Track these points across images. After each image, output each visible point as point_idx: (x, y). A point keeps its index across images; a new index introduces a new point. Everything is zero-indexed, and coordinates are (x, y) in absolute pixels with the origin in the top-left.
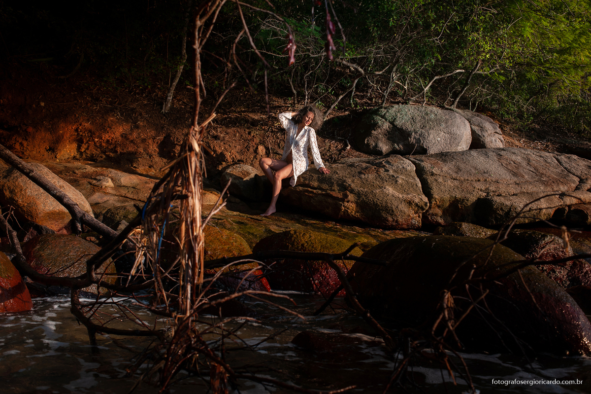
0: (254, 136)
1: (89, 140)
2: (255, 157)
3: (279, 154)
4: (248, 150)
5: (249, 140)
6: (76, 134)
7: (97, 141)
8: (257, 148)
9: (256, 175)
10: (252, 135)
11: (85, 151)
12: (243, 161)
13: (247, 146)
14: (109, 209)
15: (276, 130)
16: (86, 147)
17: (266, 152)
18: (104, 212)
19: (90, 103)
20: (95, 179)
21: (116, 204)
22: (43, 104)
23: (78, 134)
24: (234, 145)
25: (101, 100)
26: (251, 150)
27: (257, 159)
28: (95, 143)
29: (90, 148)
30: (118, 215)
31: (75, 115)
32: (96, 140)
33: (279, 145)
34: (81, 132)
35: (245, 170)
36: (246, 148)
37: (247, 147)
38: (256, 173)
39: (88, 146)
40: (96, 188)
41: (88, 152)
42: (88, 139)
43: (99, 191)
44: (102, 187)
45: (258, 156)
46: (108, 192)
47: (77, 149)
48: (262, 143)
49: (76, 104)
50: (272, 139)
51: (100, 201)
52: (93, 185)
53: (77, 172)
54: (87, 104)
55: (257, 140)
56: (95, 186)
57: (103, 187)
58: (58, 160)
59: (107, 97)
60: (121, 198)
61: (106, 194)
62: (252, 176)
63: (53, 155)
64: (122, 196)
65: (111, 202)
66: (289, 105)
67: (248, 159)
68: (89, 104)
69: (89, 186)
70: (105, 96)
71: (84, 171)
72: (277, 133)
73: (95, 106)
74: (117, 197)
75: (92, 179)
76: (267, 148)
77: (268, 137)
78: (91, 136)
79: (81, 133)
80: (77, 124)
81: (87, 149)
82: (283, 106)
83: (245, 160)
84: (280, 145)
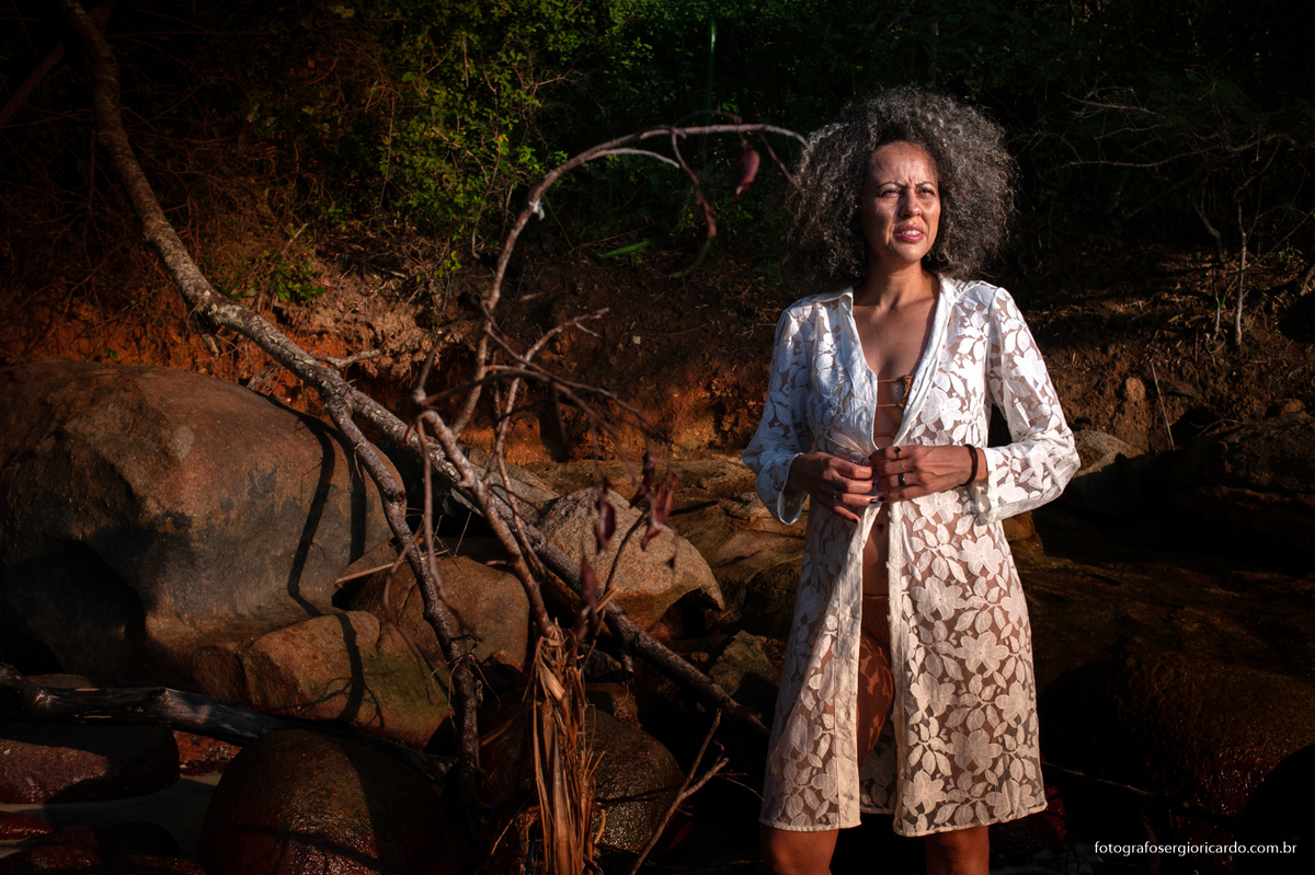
0: (1115, 356)
1: (737, 406)
2: (1119, 409)
3: (1181, 395)
4: (1101, 393)
5: (1102, 367)
6: (708, 395)
7: (754, 406)
8: (1123, 386)
9: (1119, 457)
10: (1111, 352)
11: (731, 430)
12: (1087, 421)
13: (1099, 381)
14: (759, 574)
15: (1172, 334)
16: (731, 420)
17: (1147, 393)
18: (748, 580)
19: (736, 324)
20: (739, 500)
21: (776, 559)
22: (637, 340)
23: (713, 395)
24: (1064, 383)
25: (757, 314)
26: (1109, 391)
27: (1123, 413)
28: (749, 410)
29: (740, 422)
30: (775, 588)
31: (704, 356)
32: (751, 403)
33: (1179, 371)
34: (717, 389)
35: (1091, 445)
36: (1095, 387)
37: (1098, 384)
38: (1117, 450)
39: (737, 419)
40: (737, 522)
41: (737, 430)
42: (733, 403)
43: (742, 530)
44: (749, 520)
45: (1126, 405)
46: (762, 528)
47: (715, 427)
48: (1138, 371)
49: (705, 330)
50: (1161, 357)
51: (745, 551)
52: (732, 516)
53: (705, 483)
54: (728, 326)
55: (1123, 365)
56: (736, 517)
57: (753, 519)
58: (675, 455)
59: (771, 306)
60: (791, 540)
61: (758, 534)
62: (1109, 458)
63: (664, 447)
64: (794, 536)
65: (765, 554)
66: (1208, 265)
67: (1101, 416)
68: (733, 327)
69: (723, 518)
70: (766, 304)
71: (720, 480)
72: (1175, 340)
73: (745, 328)
74: (784, 540)
75: (733, 499)
76: (1149, 384)
77: (1151, 354)
78: (740, 397)
79: (718, 393)
80: (708, 374)
81: (735, 424)
82: (1192, 270)
83: (1093, 419)
84: (1184, 372)
